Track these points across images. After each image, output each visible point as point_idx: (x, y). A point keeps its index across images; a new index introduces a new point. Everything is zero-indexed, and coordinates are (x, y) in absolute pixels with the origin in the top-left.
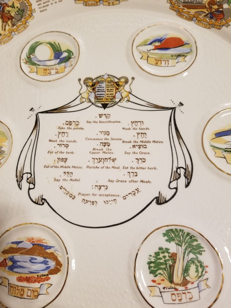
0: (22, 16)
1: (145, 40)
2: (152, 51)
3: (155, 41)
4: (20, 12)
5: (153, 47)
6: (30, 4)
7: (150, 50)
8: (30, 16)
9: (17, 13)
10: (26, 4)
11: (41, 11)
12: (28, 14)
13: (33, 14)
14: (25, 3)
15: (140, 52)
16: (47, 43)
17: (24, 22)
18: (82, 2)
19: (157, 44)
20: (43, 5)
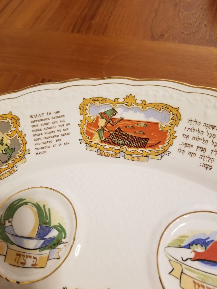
0: (11, 156)
1: (181, 237)
2: (189, 262)
3: (196, 242)
4: (9, 151)
5: (192, 255)
6: (24, 142)
7: (187, 259)
8: (20, 158)
9: (4, 153)
10: (19, 141)
11: (37, 154)
12: (18, 155)
13: (26, 156)
14: (19, 139)
15: (170, 260)
16: (34, 205)
17: (11, 166)
18: (96, 150)
19: (200, 249)
20: (42, 145)
